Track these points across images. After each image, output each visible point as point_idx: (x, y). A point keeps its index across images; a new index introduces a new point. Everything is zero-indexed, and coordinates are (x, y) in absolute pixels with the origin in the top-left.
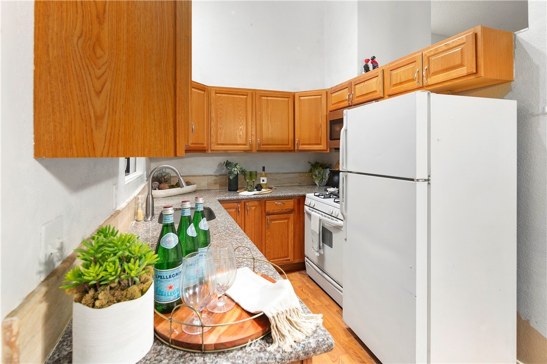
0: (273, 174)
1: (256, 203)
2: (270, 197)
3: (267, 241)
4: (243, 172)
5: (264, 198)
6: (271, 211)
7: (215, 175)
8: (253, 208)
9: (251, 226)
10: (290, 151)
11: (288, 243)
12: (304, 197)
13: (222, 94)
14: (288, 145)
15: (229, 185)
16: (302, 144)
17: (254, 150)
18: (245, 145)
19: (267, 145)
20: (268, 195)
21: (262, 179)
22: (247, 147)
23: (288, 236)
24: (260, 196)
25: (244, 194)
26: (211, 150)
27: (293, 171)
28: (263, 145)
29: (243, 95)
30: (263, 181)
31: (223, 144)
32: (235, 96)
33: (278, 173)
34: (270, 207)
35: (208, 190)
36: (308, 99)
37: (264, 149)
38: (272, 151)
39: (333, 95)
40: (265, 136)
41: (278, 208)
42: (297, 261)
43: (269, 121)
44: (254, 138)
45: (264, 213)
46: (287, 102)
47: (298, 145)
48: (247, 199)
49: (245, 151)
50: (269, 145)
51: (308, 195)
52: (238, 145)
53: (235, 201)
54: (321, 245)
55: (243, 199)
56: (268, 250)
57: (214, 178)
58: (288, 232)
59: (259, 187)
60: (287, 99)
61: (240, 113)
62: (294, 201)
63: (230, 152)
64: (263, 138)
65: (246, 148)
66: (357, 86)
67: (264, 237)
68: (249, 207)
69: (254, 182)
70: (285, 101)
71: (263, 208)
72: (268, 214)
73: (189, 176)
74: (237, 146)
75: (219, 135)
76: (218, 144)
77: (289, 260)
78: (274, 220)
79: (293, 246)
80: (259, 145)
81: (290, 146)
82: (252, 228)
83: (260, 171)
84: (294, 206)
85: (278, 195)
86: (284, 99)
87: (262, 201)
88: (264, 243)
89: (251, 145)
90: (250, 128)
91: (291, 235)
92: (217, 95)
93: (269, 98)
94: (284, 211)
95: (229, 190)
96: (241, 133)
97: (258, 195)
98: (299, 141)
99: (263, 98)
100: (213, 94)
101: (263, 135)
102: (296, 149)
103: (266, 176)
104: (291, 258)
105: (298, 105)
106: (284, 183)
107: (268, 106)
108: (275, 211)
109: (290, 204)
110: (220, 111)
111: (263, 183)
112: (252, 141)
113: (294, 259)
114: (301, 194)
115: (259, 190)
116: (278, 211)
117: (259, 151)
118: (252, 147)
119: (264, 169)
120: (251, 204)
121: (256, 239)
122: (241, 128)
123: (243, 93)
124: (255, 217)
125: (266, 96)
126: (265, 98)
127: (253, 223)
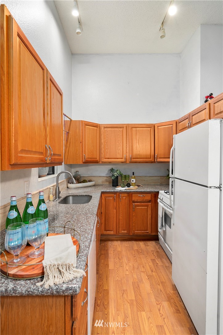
0: (143, 176)
1: (126, 195)
2: (134, 192)
3: (133, 219)
4: (121, 175)
5: (131, 192)
6: (136, 200)
7: (106, 177)
8: (124, 198)
9: (122, 209)
10: (152, 162)
11: (147, 222)
12: (158, 192)
13: (108, 128)
14: (150, 158)
15: (113, 183)
16: (160, 158)
17: (128, 162)
18: (122, 158)
19: (136, 158)
20: (134, 190)
21: (132, 180)
22: (123, 160)
23: (147, 217)
24: (128, 190)
25: (119, 189)
26: (102, 162)
27: (156, 175)
28: (134, 158)
29: (121, 128)
30: (133, 181)
31: (108, 158)
32: (115, 129)
33: (146, 176)
34: (135, 198)
35: (102, 185)
36: (163, 128)
37: (135, 161)
38: (139, 162)
39: (180, 124)
40: (135, 153)
41: (140, 199)
42: (154, 234)
43: (137, 143)
44: (128, 154)
45: (131, 201)
46: (150, 130)
47: (157, 158)
48: (120, 192)
49: (122, 162)
50: (137, 158)
51: (160, 191)
52: (118, 158)
53: (113, 193)
54: (164, 224)
55: (118, 192)
56: (134, 225)
57: (106, 178)
58: (147, 214)
59: (129, 185)
60: (149, 129)
61: (119, 139)
62: (151, 195)
63: (113, 163)
64: (134, 154)
66: (194, 117)
67: (131, 216)
68: (122, 197)
69: (127, 181)
70: (148, 130)
71: (131, 198)
72: (134, 202)
73: (92, 177)
74: (117, 160)
75: (106, 152)
76: (105, 158)
77: (148, 232)
78: (138, 206)
79: (150, 223)
80: (131, 159)
81: (152, 159)
83: (131, 174)
84: (151, 198)
85: (140, 190)
86: (147, 129)
87: (130, 194)
88: (131, 220)
89: (126, 159)
90: (125, 148)
91: (149, 217)
92: (105, 129)
93: (137, 129)
94: (144, 201)
95: (113, 186)
96: (119, 152)
97: (127, 190)
98: (157, 156)
99: (133, 129)
100: (102, 129)
101: (134, 152)
102: (155, 161)
103: (135, 178)
104: (149, 231)
105: (157, 132)
106: (150, 183)
107: (136, 134)
108: (138, 201)
109: (148, 197)
110: (107, 138)
112: (126, 156)
113: (151, 232)
114: (158, 190)
115: (129, 187)
116: (140, 201)
117: (131, 162)
118: (126, 160)
119: (133, 174)
120: (122, 195)
121: (126, 217)
122: (119, 148)
123: (121, 127)
124: (125, 203)
125: (136, 128)
126: (135, 129)
127: (124, 207)
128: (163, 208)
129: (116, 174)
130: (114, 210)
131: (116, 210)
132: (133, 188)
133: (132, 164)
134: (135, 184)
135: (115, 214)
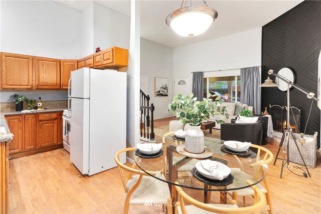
0: (49, 101)
1: (33, 116)
3: (40, 135)
4: (27, 100)
5: (37, 113)
6: (43, 119)
8: (30, 118)
9: (29, 128)
10: (58, 89)
11: (53, 135)
12: (63, 111)
13: (11, 57)
14: (57, 86)
16: (65, 86)
17: (34, 88)
18: (28, 85)
19: (43, 86)
20: (40, 111)
21: (39, 103)
22: (29, 87)
23: (53, 131)
24: (35, 112)
25: (24, 112)
27: (62, 100)
28: (40, 86)
30: (39, 104)
32: (20, 59)
33: (52, 101)
34: (41, 117)
36: (67, 64)
37: (41, 88)
38: (46, 89)
39: (80, 63)
41: (47, 118)
42: (59, 143)
43: (44, 73)
44: (34, 82)
45: (38, 121)
46: (56, 64)
47: (63, 86)
48: (26, 114)
49: (28, 89)
50: (44, 86)
51: (65, 110)
53: (18, 115)
54: (67, 132)
55: (23, 114)
56: (41, 139)
57: (7, 104)
58: (53, 129)
60: (56, 63)
61: (24, 68)
62: (57, 114)
63: (17, 89)
64: (40, 82)
65: (28, 87)
66: (87, 61)
67: (38, 133)
68: (28, 118)
69: (33, 105)
70: (55, 64)
71: (37, 118)
72: (41, 121)
74: (22, 86)
75: (8, 79)
76: (7, 85)
77: (54, 143)
78: (45, 124)
79: (56, 136)
80: (38, 86)
81: (58, 87)
82: (30, 129)
84: (57, 116)
85: (47, 111)
86: (54, 62)
87: (36, 115)
88: (38, 136)
89: (32, 86)
90: (31, 77)
91: (55, 131)
92: (7, 57)
93: (44, 61)
94: (51, 119)
95: (17, 110)
96: (25, 79)
97: (33, 112)
98: (62, 84)
99: (40, 61)
100: (4, 57)
101: (40, 80)
102: (61, 88)
103: (41, 102)
104: (55, 142)
105: (62, 66)
106: (57, 106)
107: (43, 66)
108: (45, 119)
109: (54, 116)
110: (10, 67)
111: (39, 105)
112: (32, 84)
113: (57, 142)
114: (63, 110)
115: (36, 109)
116: (47, 119)
117: (37, 89)
118: (32, 87)
119: (40, 98)
120: (28, 116)
121: (32, 134)
122: (24, 76)
123: (26, 58)
124: (31, 123)
125: (42, 60)
126: (42, 61)
127: (31, 126)
128: (66, 121)
129: (20, 99)
130: (20, 130)
131: (21, 130)
132: (39, 110)
133: (39, 91)
134: (41, 107)
135: (20, 133)
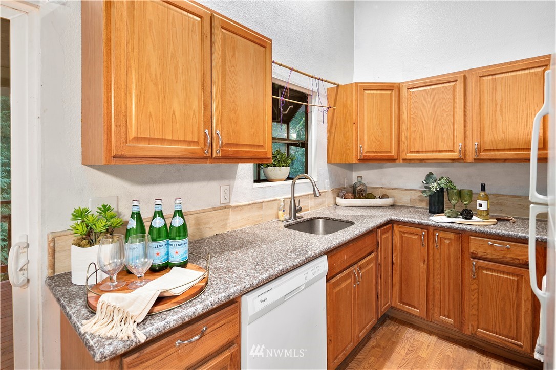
1: (452, 235)
2: (475, 231)
6: (480, 254)
7: (420, 191)
8: (447, 242)
9: (442, 266)
13: (418, 87)
14: (543, 148)
15: (430, 204)
17: (469, 159)
18: (452, 151)
19: (494, 150)
20: (478, 229)
21: (479, 202)
22: (455, 155)
26: (403, 159)
28: (486, 150)
29: (449, 82)
30: (480, 205)
31: (418, 152)
34: (475, 246)
35: (407, 207)
37: (488, 157)
38: (506, 160)
40: (488, 138)
41: (493, 252)
43: (498, 112)
44: (468, 141)
45: (466, 254)
48: (434, 226)
49: (453, 160)
50: (498, 150)
52: (441, 152)
53: (420, 227)
55: (429, 225)
57: (420, 194)
59: (467, 214)
60: (541, 69)
61: (444, 108)
63: (429, 161)
64: (486, 140)
65: (452, 156)
67: (466, 288)
68: (440, 239)
69: (465, 205)
70: (537, 74)
71: (465, 246)
72: (475, 257)
73: (389, 188)
74: (439, 155)
75: (412, 139)
76: (411, 152)
78: (487, 269)
80: (479, 150)
82: (444, 268)
83: (477, 189)
85: (493, 231)
86: (532, 71)
87: (462, 235)
89: (464, 152)
90: (460, 128)
92: (411, 90)
93: (498, 76)
94: (509, 260)
95: (430, 212)
96: (445, 136)
97: (454, 225)
99: (484, 78)
100: (404, 92)
101: (486, 134)
103: (487, 198)
107: (495, 89)
108: (489, 256)
110: (415, 110)
111: (479, 208)
112: (464, 146)
115: (466, 218)
116: (494, 257)
117: (478, 160)
118: (465, 155)
119: (483, 188)
120: (442, 235)
121: (452, 287)
122: (444, 128)
123: (449, 80)
124: (449, 255)
125: (492, 75)
126: (491, 77)
127: (447, 263)
129: (434, 186)
130: (422, 264)
131: (426, 266)
132: (477, 222)
133: (480, 165)
134: (487, 214)
135: (423, 273)
